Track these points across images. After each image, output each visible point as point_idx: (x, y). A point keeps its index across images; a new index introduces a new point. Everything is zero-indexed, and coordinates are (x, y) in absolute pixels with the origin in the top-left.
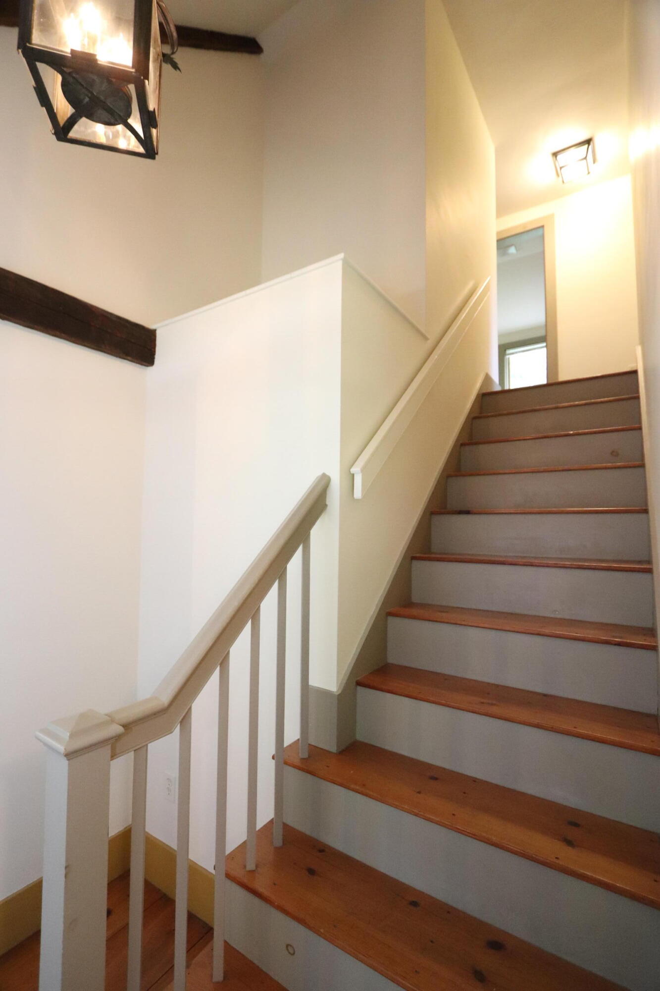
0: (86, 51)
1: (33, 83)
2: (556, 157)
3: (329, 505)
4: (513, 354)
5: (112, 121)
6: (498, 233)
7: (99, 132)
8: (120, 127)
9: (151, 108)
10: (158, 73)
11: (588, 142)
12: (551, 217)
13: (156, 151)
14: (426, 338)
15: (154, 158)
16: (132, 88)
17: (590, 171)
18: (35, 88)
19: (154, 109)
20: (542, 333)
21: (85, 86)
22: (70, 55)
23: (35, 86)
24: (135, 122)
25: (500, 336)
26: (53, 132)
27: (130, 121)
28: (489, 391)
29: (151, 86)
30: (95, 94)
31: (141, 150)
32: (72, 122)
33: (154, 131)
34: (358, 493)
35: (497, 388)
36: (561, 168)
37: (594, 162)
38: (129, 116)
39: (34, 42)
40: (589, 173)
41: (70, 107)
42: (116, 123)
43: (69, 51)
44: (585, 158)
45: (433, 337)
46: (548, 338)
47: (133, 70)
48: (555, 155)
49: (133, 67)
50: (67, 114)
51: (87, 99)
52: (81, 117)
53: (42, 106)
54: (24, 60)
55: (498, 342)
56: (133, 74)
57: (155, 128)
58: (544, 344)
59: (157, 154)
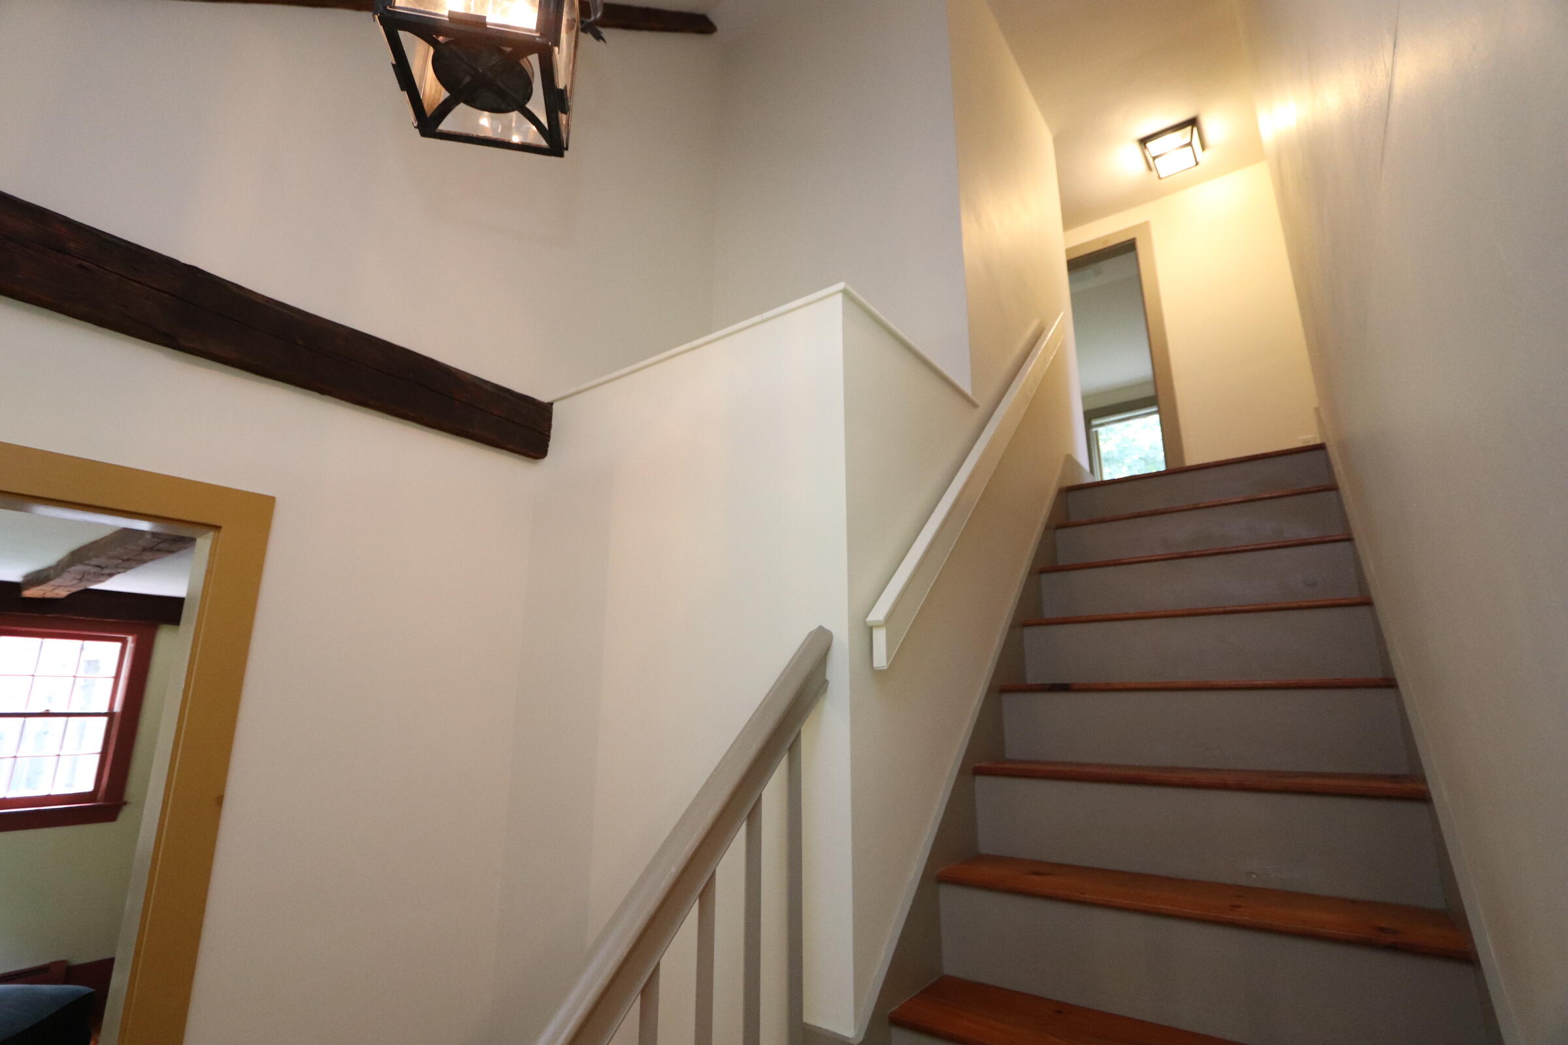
0: (473, 12)
1: (392, 59)
2: (1145, 144)
3: (830, 681)
4: (1102, 425)
5: (503, 106)
6: (1068, 251)
7: (485, 123)
8: (515, 115)
9: (561, 85)
10: (573, 44)
11: (1193, 122)
12: (1145, 227)
13: (565, 146)
14: (974, 405)
15: (561, 155)
16: (534, 59)
17: (1198, 160)
18: (393, 65)
19: (566, 87)
20: (1149, 392)
21: (466, 60)
22: (448, 19)
23: (394, 62)
24: (537, 105)
25: (1085, 398)
26: (416, 124)
27: (529, 106)
28: (1077, 483)
29: (562, 56)
30: (480, 71)
31: (543, 143)
32: (444, 109)
33: (563, 118)
34: (881, 660)
35: (1089, 479)
36: (1154, 158)
37: (1203, 147)
38: (528, 96)
39: (397, 4)
40: (1197, 164)
41: (443, 90)
42: (510, 108)
43: (446, 14)
44: (1190, 144)
45: (983, 403)
46: (1161, 398)
47: (538, 35)
48: (1144, 141)
49: (537, 31)
50: (439, 99)
51: (468, 79)
52: (458, 103)
53: (402, 89)
54: (381, 28)
55: (1084, 408)
56: (537, 39)
57: (566, 113)
58: (1155, 409)
59: (567, 149)
